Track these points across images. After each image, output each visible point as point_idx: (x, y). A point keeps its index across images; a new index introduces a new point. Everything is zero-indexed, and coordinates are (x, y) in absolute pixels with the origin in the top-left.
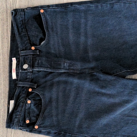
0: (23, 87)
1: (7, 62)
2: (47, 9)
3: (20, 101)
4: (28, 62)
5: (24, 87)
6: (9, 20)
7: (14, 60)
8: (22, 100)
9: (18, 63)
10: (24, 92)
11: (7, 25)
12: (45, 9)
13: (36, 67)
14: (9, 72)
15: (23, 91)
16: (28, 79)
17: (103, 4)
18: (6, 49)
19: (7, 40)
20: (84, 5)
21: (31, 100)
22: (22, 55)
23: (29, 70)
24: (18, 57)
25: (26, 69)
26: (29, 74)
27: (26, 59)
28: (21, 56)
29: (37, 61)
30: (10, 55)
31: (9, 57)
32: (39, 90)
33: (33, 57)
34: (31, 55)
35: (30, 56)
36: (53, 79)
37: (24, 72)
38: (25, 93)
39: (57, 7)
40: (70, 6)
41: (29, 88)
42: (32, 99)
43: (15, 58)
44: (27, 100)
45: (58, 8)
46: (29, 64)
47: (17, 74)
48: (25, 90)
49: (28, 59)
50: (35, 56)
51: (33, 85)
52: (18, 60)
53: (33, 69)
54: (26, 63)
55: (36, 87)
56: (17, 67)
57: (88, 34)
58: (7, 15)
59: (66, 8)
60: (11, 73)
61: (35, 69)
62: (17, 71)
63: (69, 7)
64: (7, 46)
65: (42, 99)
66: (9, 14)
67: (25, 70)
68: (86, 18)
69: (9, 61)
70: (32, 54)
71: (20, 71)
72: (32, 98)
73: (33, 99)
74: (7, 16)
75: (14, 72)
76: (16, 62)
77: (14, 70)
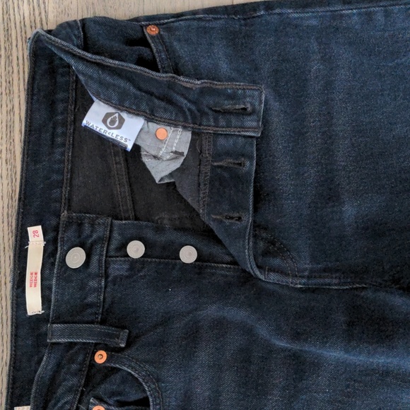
0: (71, 345)
1: (7, 259)
2: (173, 22)
3: (60, 405)
5: (75, 344)
6: (15, 89)
7: (36, 238)
8: (66, 403)
9: (51, 248)
10: (74, 367)
11: (9, 109)
12: (167, 23)
15: (72, 361)
16: (89, 311)
17: (391, 5)
18: (6, 206)
19: (9, 167)
20: (318, 9)
21: (106, 403)
24: (53, 222)
32: (137, 360)
36: (196, 309)
38: (80, 370)
39: (211, 16)
40: (262, 12)
41: (97, 347)
42: (111, 402)
43: (39, 228)
44: (89, 403)
45: (215, 19)
47: (47, 292)
48: (80, 358)
51: (111, 336)
52: (51, 235)
55: (123, 345)
56: (48, 266)
57: (335, 120)
58: (10, 68)
59: (245, 19)
60: (20, 290)
63: (258, 16)
64: (10, 190)
65: (151, 399)
66: (18, 65)
68: (327, 59)
72: (110, 397)
73: (118, 401)
74: (9, 73)
75: (33, 284)
76: (42, 244)
77: (34, 278)
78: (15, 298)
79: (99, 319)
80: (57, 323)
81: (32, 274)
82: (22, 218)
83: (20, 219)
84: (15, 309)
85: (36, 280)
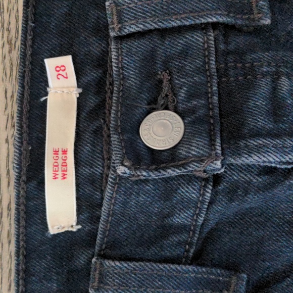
4: (182, 94)
9: (92, 101)
13: (257, 134)
14: (19, 178)
16: (175, 239)
22: (134, 29)
23: (200, 160)
24: (96, 48)
25: (170, 157)
26: (190, 192)
27: (166, 67)
28: (120, 39)
29: (264, 86)
30: (25, 31)
31: (16, 54)
33: (222, 46)
34: (204, 28)
35: (197, 38)
37: (153, 175)
43: (67, 61)
46: (193, 111)
47: (88, 189)
49: (180, 69)
50: (238, 41)
52: (92, 75)
53: (237, 153)
54: (161, 102)
56: (87, 136)
60: (33, 184)
61: (250, 151)
62: (86, 171)
67: (156, 158)
69: (17, 87)
70: (215, 26)
71: (121, 170)
75: (60, 173)
76: (75, 93)
77: (60, 162)
78: (22, 200)
79: (191, 254)
80: (113, 259)
81: (56, 152)
82: (33, 40)
83: (29, 43)
84: (23, 223)
85: (65, 164)
